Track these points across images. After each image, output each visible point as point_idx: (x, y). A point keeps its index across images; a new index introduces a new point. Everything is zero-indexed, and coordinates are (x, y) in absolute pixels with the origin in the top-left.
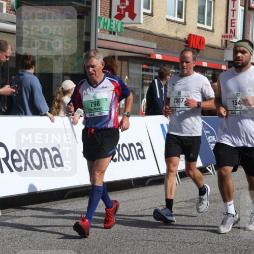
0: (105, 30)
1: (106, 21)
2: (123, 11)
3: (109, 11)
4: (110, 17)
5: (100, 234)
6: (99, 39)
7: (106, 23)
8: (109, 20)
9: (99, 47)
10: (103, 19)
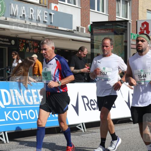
0: (134, 40)
1: (134, 35)
2: (143, 30)
3: (136, 30)
4: (137, 33)
5: (135, 142)
6: (132, 44)
7: (135, 36)
8: (136, 34)
9: (131, 48)
10: (133, 34)
